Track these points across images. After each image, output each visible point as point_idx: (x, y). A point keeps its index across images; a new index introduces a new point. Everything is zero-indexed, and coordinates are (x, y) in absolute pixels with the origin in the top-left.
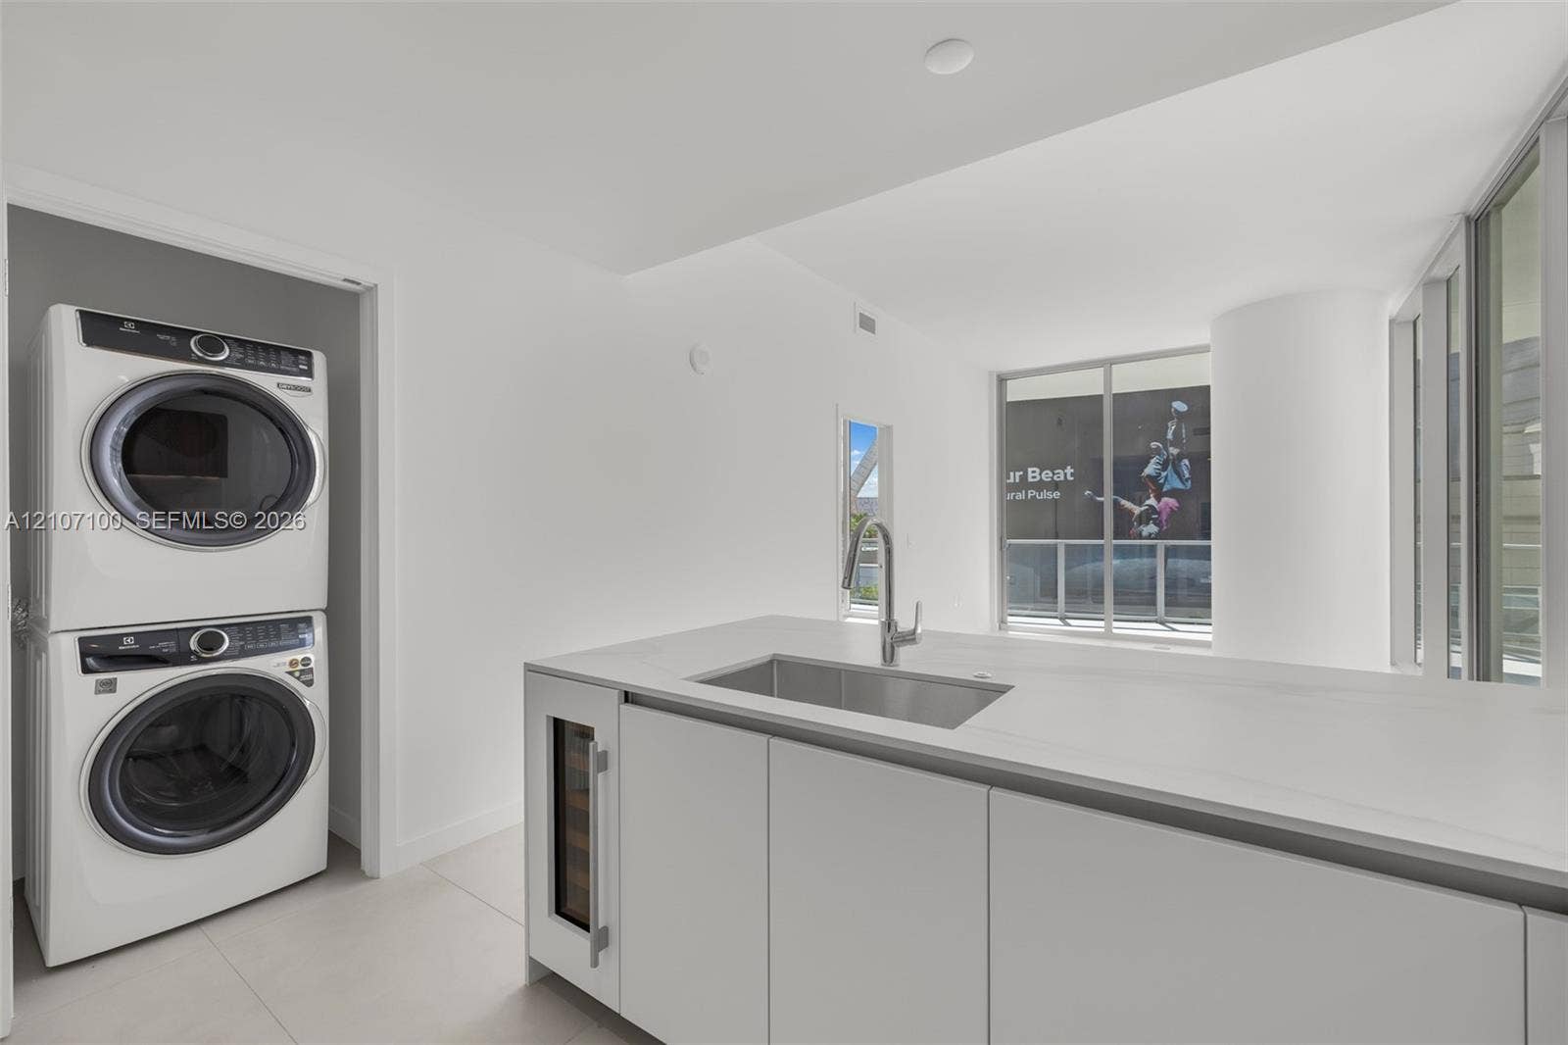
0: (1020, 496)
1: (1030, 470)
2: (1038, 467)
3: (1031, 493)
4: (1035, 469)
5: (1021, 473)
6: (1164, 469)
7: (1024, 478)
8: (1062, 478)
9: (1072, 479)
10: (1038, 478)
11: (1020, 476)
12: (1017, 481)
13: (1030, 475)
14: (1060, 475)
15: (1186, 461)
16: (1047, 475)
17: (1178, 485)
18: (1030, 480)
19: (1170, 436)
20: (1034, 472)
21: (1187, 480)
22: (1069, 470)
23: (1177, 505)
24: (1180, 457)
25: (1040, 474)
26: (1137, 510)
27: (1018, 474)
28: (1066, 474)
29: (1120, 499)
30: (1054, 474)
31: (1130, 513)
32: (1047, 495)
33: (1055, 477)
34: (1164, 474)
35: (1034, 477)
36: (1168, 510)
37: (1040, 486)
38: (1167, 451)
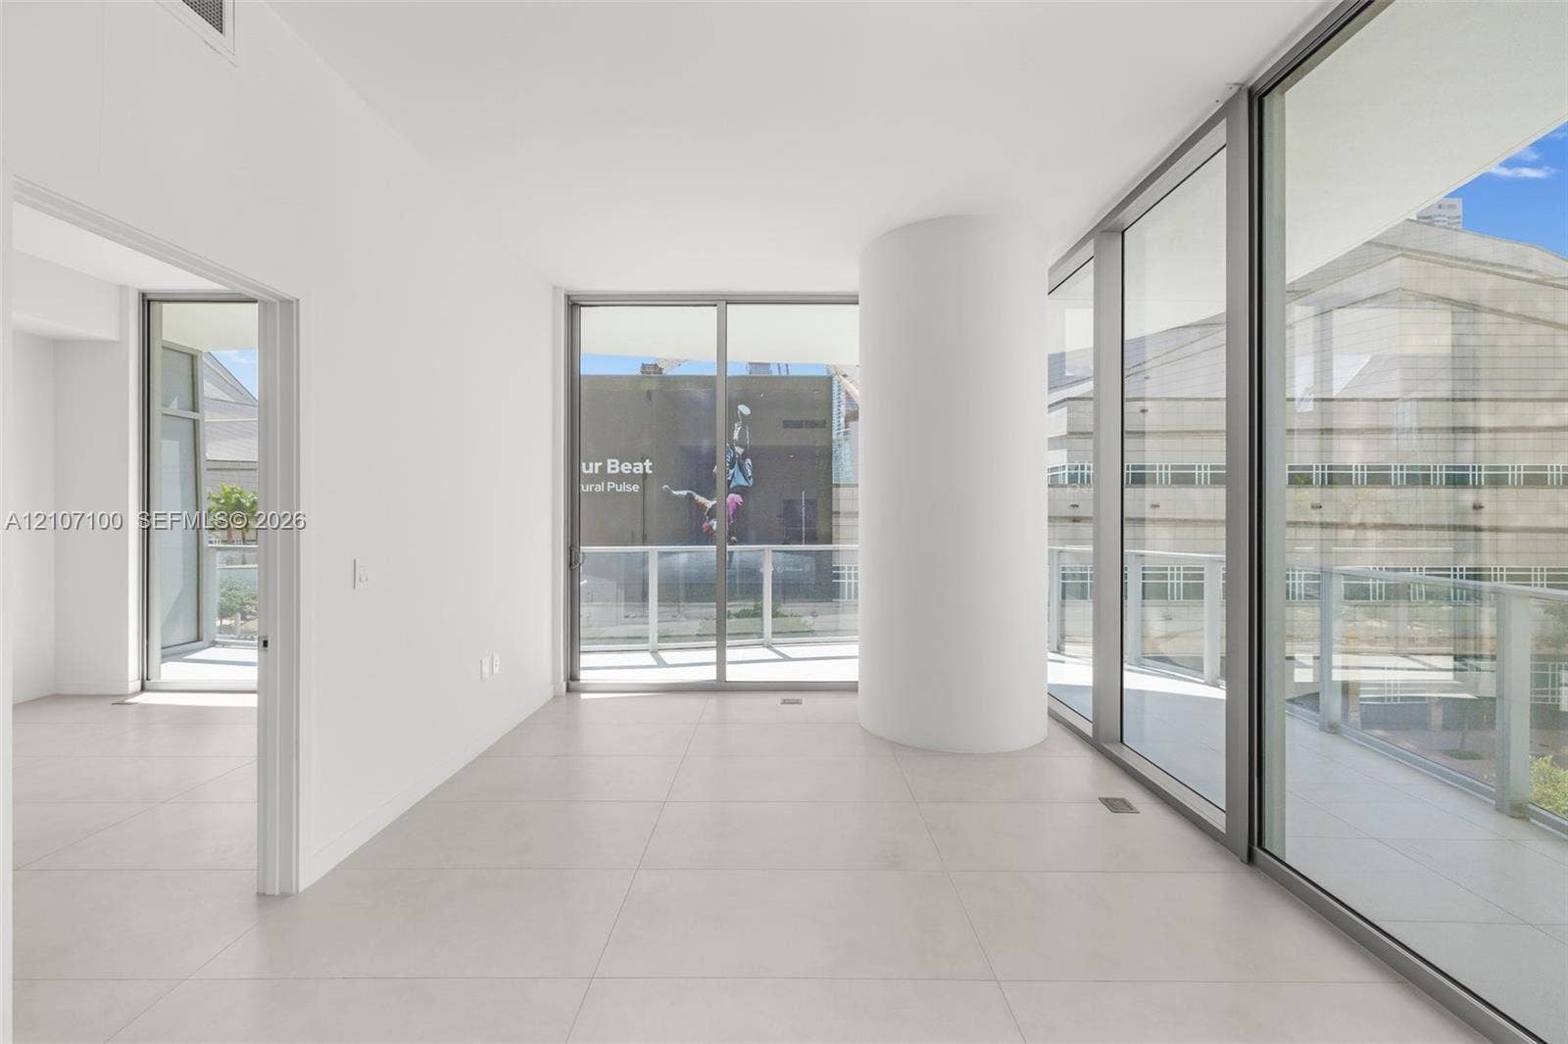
0: (600, 488)
1: (609, 461)
2: (617, 458)
3: (611, 485)
4: (614, 461)
5: (601, 464)
6: (732, 467)
7: (603, 469)
8: (641, 472)
9: (651, 472)
10: (617, 471)
11: (600, 467)
12: (597, 472)
13: (609, 466)
14: (638, 468)
15: (749, 461)
16: (626, 468)
17: (743, 482)
18: (609, 471)
19: (736, 436)
20: (613, 463)
21: (750, 478)
22: (648, 463)
23: (741, 500)
24: (744, 457)
25: (620, 466)
26: (709, 504)
27: (597, 465)
28: (644, 467)
29: (694, 494)
30: (633, 467)
31: (702, 506)
32: (625, 487)
33: (635, 468)
34: (731, 472)
35: (614, 469)
36: (734, 504)
37: (620, 478)
38: (734, 450)
